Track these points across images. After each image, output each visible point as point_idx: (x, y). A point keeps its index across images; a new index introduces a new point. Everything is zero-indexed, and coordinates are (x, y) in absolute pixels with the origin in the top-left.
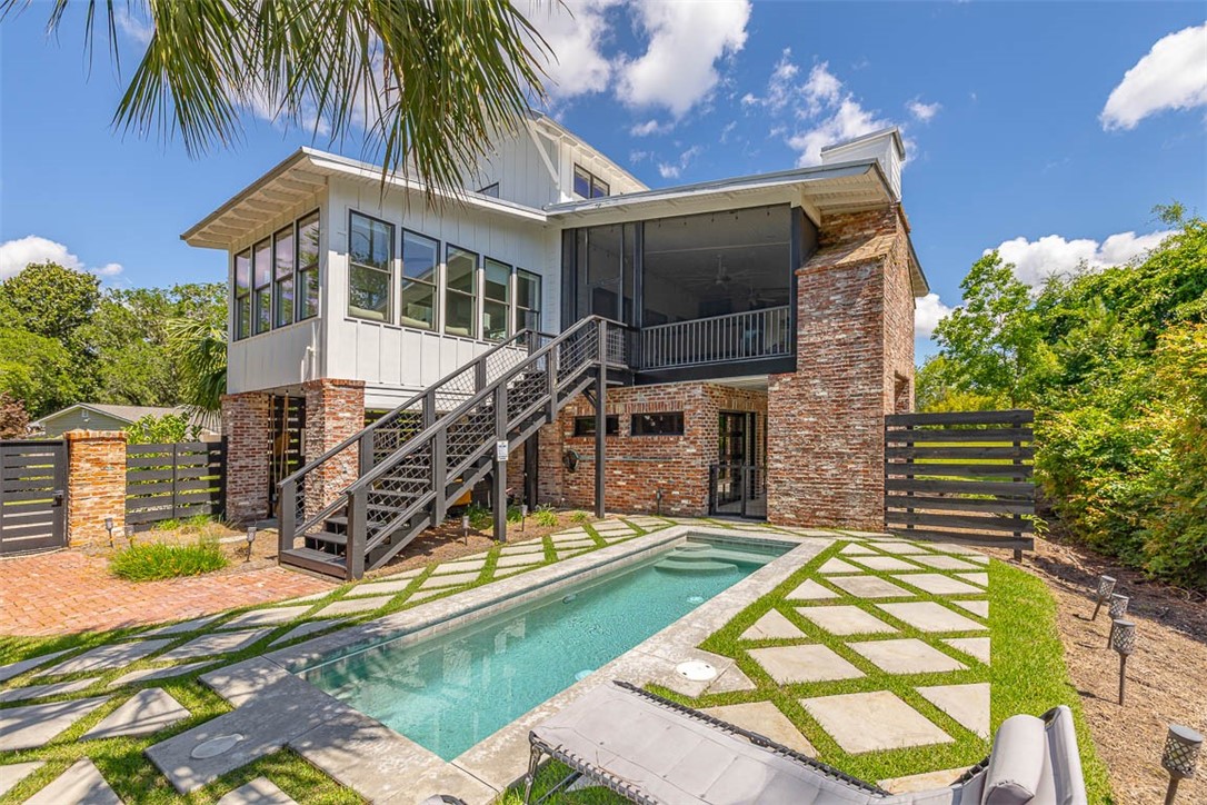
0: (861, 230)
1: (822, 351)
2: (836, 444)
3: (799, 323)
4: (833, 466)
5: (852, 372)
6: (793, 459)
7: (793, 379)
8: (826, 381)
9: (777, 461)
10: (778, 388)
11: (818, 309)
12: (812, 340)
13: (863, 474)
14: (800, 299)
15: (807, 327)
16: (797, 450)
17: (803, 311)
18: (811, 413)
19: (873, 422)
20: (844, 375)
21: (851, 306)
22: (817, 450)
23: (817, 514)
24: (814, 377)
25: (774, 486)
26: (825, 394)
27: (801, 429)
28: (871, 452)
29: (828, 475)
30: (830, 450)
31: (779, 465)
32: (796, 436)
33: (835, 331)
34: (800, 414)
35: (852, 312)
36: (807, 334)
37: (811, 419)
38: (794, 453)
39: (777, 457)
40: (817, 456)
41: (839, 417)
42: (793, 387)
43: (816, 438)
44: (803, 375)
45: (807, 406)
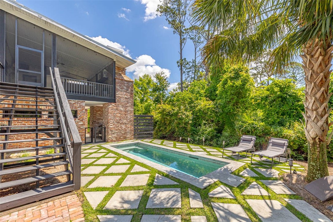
0: (119, 71)
1: (122, 99)
2: (125, 121)
3: (116, 91)
4: (124, 126)
5: (128, 105)
6: (115, 125)
7: (115, 104)
8: (123, 106)
9: (111, 125)
10: (111, 106)
11: (121, 89)
12: (120, 96)
13: (130, 127)
14: (116, 85)
15: (118, 92)
16: (116, 122)
17: (117, 88)
18: (120, 113)
19: (132, 116)
20: (126, 105)
21: (128, 90)
22: (121, 122)
23: (121, 138)
24: (120, 105)
25: (110, 132)
26: (122, 109)
27: (117, 117)
28: (131, 123)
29: (123, 128)
30: (124, 122)
31: (111, 127)
32: (116, 119)
33: (124, 95)
35: (128, 92)
36: (118, 94)
37: (119, 115)
38: (115, 123)
39: (111, 124)
40: (121, 124)
41: (125, 115)
42: (115, 107)
43: (120, 120)
44: (117, 104)
45: (118, 112)
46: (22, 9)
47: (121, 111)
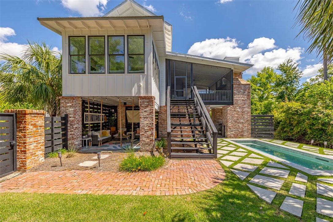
0: (236, 77)
1: (239, 101)
2: (242, 121)
3: (234, 95)
4: (241, 125)
5: (245, 106)
6: (233, 124)
7: (233, 107)
8: (240, 107)
9: (230, 124)
10: (230, 108)
11: (238, 92)
12: (237, 99)
13: (247, 127)
14: (234, 90)
15: (236, 96)
16: (234, 122)
17: (235, 92)
18: (237, 114)
19: (249, 116)
20: (243, 107)
21: (245, 93)
23: (238, 135)
24: (237, 107)
25: (229, 130)
26: (239, 110)
27: (235, 117)
28: (248, 122)
29: (240, 127)
30: (241, 122)
31: (230, 125)
32: (234, 119)
33: (241, 97)
34: (235, 114)
35: (245, 94)
36: (236, 97)
39: (229, 123)
40: (238, 123)
41: (242, 115)
43: (238, 119)
44: (235, 106)
45: (236, 113)
46: (178, 55)
47: (238, 112)
